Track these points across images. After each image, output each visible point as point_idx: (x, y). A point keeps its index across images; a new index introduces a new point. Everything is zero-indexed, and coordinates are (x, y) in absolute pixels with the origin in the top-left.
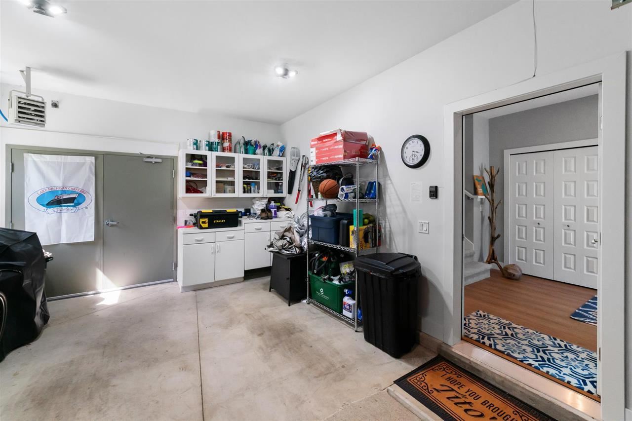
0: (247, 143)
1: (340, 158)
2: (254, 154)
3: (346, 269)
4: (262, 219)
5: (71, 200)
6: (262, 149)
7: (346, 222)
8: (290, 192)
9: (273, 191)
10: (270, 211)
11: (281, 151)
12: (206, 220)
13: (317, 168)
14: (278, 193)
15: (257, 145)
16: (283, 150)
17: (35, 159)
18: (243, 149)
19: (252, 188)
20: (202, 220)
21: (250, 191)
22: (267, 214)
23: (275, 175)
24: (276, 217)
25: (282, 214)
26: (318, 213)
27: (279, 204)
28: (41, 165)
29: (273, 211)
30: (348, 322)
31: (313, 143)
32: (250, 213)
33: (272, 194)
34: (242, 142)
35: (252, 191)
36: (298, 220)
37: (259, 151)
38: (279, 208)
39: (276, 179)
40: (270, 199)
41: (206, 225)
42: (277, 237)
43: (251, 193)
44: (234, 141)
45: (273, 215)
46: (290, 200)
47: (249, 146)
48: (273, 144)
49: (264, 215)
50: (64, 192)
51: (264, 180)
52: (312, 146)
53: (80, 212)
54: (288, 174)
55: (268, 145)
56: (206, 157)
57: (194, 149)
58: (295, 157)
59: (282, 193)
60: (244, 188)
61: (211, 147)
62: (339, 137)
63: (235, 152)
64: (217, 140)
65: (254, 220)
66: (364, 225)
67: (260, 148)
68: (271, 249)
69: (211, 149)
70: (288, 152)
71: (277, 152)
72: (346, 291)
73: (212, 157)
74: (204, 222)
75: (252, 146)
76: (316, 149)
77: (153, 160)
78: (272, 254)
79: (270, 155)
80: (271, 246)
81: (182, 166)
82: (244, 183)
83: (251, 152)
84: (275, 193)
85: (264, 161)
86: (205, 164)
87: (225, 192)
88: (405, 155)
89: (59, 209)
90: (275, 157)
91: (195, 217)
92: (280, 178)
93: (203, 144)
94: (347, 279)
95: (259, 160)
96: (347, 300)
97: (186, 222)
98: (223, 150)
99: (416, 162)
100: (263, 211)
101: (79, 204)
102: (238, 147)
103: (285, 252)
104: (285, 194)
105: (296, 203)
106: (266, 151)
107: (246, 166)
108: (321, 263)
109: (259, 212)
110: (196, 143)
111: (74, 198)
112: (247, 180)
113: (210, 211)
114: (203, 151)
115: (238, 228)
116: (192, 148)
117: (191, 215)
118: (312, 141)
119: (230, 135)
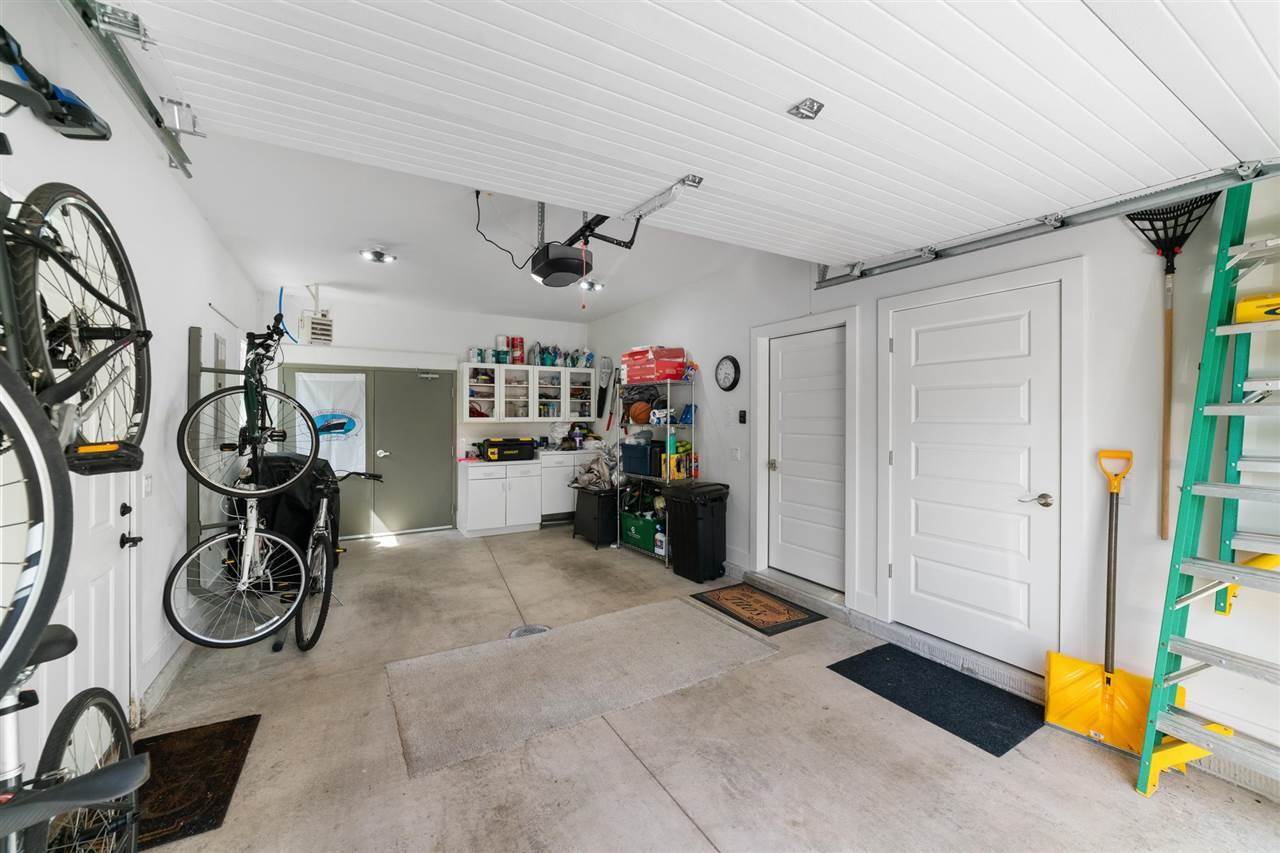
0: (544, 351)
1: (652, 379)
2: (553, 365)
3: (660, 503)
4: (563, 450)
5: (341, 426)
6: (562, 359)
7: (658, 449)
8: (600, 414)
9: (577, 414)
10: (575, 441)
11: (588, 360)
12: (496, 450)
13: (629, 389)
14: (585, 416)
15: (556, 352)
16: (590, 358)
17: (307, 379)
18: (538, 360)
19: (551, 411)
20: (490, 450)
21: (547, 414)
22: (569, 443)
23: (580, 392)
24: (581, 448)
25: (590, 444)
26: (630, 441)
27: (586, 431)
28: (313, 388)
29: (578, 439)
30: (659, 560)
31: (624, 359)
32: (548, 443)
33: (577, 418)
34: (537, 349)
35: (551, 414)
36: (609, 450)
37: (559, 361)
38: (585, 437)
39: (581, 398)
40: (574, 425)
41: (496, 457)
42: (583, 471)
43: (548, 416)
44: (526, 348)
45: (578, 445)
46: (600, 426)
47: (547, 355)
48: (577, 351)
49: (566, 445)
50: (334, 416)
51: (565, 400)
52: (623, 363)
53: (350, 440)
54: (598, 392)
55: (571, 352)
56: (493, 371)
57: (478, 362)
58: (606, 370)
59: (589, 416)
60: (540, 410)
61: (499, 357)
62: (650, 356)
63: (528, 364)
64: (505, 349)
65: (554, 452)
66: (677, 453)
67: (560, 357)
68: (576, 485)
69: (498, 361)
70: (597, 360)
71: (583, 361)
72: (658, 527)
73: (501, 371)
74: (493, 453)
75: (550, 354)
76: (628, 366)
77: (430, 376)
78: (576, 491)
79: (574, 365)
80: (576, 480)
81: (465, 384)
82: (541, 404)
83: (549, 362)
84: (581, 416)
85: (566, 373)
86: (492, 380)
87: (516, 415)
88: (719, 377)
89: (329, 435)
90: (580, 369)
91: (479, 447)
92: (587, 397)
93: (490, 353)
94: (661, 515)
95: (560, 373)
96: (659, 536)
97: (467, 453)
98: (514, 361)
99: (728, 384)
100: (564, 440)
101: (349, 431)
102: (532, 356)
103: (592, 488)
104: (593, 418)
105: (608, 429)
106: (568, 361)
107: (542, 381)
108: (632, 497)
109: (559, 442)
110: (481, 354)
111: (344, 423)
112: (544, 400)
113: (501, 440)
114: (489, 365)
115: (534, 461)
116: (475, 360)
117: (474, 445)
118: (624, 356)
119: (522, 340)
